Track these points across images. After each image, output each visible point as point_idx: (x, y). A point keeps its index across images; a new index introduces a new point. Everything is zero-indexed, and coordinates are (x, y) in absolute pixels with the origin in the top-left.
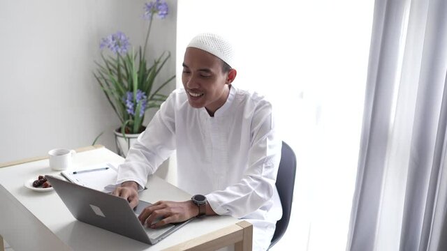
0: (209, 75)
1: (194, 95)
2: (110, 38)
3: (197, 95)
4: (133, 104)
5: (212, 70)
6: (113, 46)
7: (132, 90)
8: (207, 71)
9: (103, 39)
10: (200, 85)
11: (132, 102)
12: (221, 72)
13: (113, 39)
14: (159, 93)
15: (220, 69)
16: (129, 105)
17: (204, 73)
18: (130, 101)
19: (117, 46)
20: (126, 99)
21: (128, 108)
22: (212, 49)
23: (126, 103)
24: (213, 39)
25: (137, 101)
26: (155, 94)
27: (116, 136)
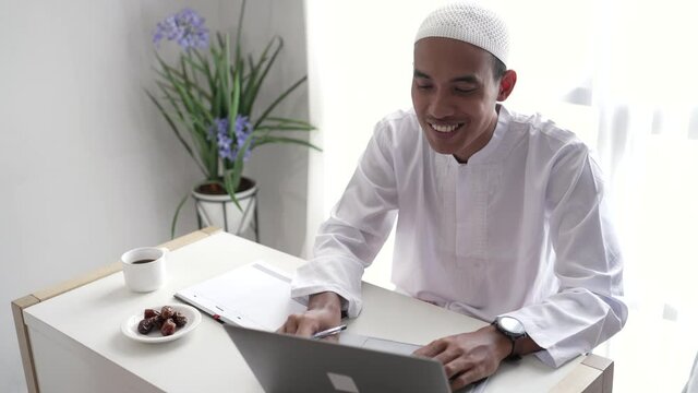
0: (473, 86)
1: (444, 129)
2: (171, 20)
3: (449, 129)
4: (230, 141)
5: (479, 77)
6: (180, 36)
7: (224, 114)
8: (471, 80)
9: (159, 25)
10: (456, 108)
11: (228, 136)
12: (491, 80)
13: (177, 22)
14: (271, 115)
15: (490, 74)
16: (224, 143)
17: (462, 85)
18: (224, 135)
19: (189, 36)
20: (216, 133)
21: (223, 148)
22: (472, 35)
23: (218, 140)
24: (471, 15)
25: (238, 134)
26: (264, 116)
27: (198, 200)
